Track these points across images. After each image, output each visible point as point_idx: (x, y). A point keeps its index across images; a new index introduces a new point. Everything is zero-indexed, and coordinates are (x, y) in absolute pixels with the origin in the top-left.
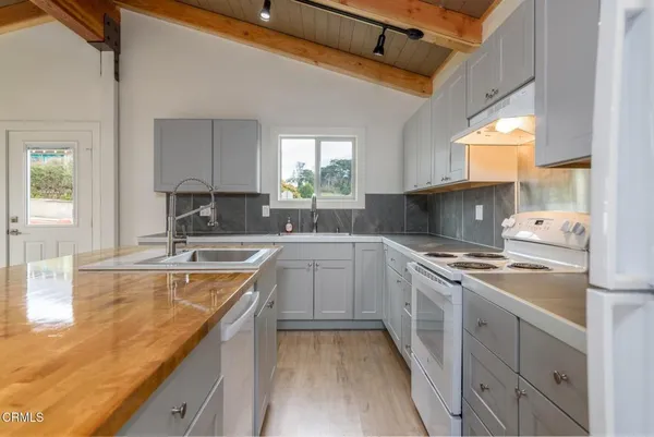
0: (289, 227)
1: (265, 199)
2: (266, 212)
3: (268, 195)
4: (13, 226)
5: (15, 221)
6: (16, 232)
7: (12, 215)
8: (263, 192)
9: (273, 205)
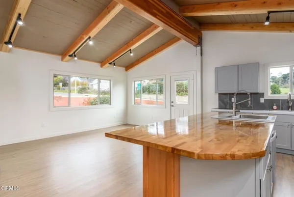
0: (275, 107)
1: (262, 95)
2: (262, 100)
3: (263, 94)
4: (172, 104)
5: (172, 102)
6: (173, 106)
7: (172, 101)
8: (261, 92)
9: (266, 97)
